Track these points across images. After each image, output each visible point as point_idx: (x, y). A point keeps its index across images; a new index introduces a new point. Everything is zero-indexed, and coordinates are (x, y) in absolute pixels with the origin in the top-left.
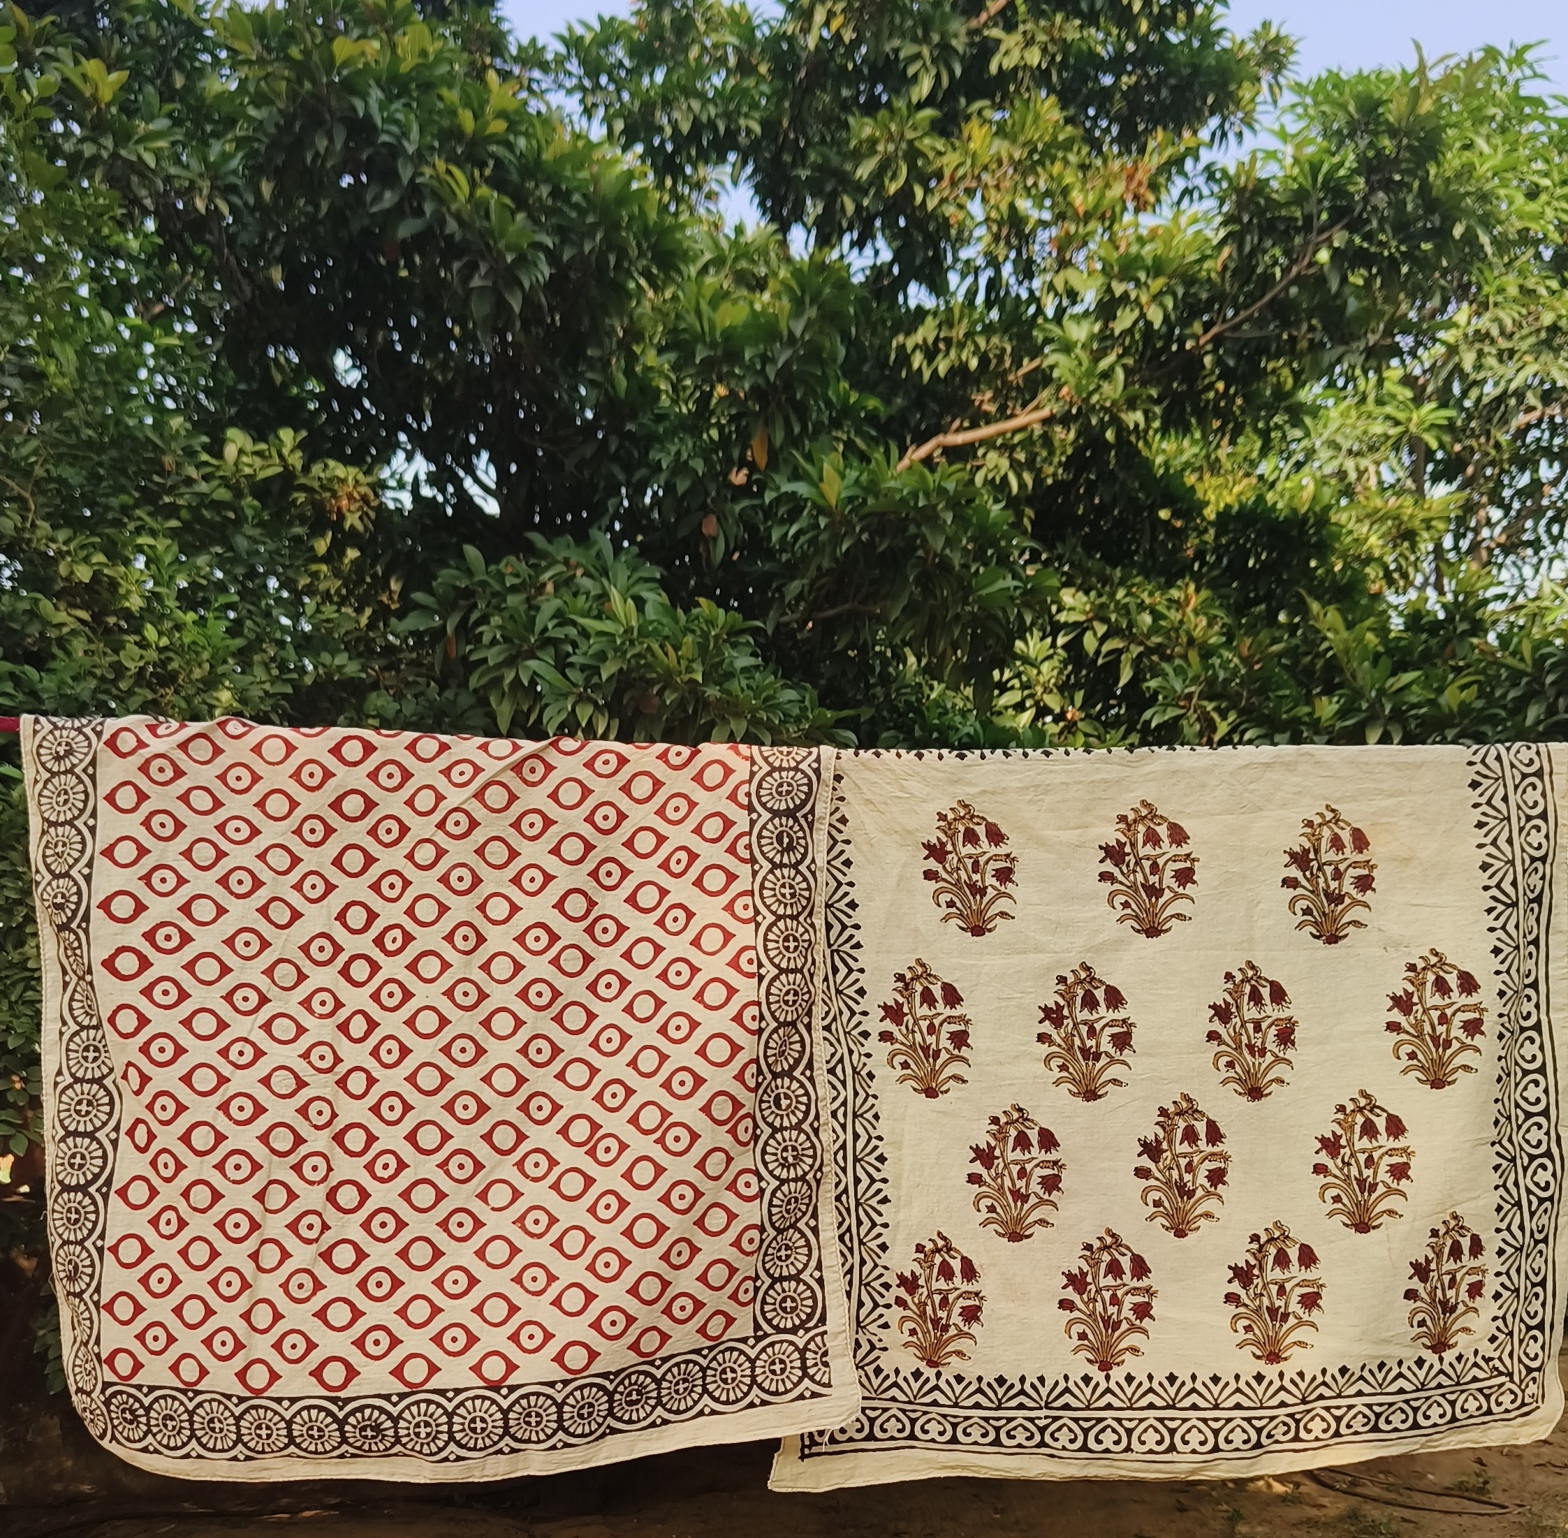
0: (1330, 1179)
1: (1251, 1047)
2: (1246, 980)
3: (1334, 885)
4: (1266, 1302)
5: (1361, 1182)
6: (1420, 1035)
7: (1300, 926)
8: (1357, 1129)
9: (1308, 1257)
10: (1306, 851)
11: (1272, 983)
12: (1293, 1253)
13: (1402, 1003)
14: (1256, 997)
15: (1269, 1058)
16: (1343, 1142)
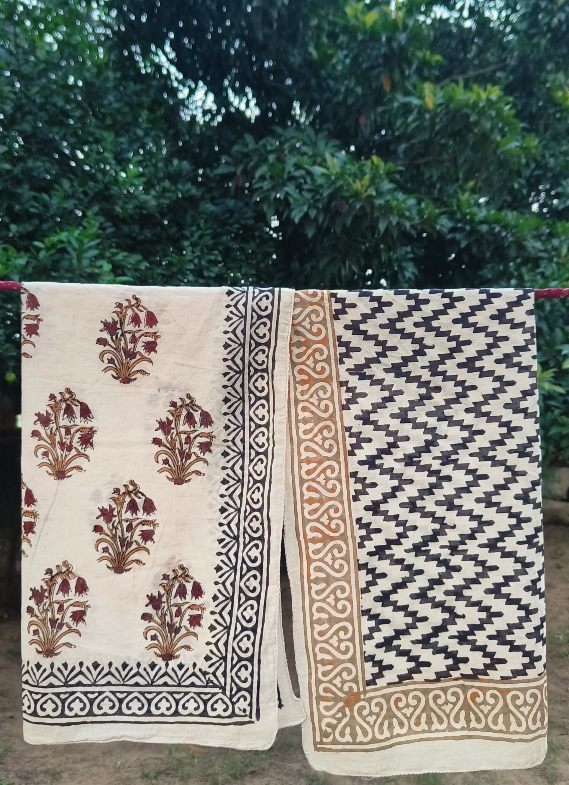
0: (103, 536)
1: (62, 444)
2: (64, 400)
3: (130, 346)
4: (50, 615)
5: (123, 540)
6: (173, 449)
7: (106, 370)
8: (125, 505)
9: (82, 587)
10: (115, 323)
11: (82, 404)
12: (73, 583)
13: (165, 426)
14: (69, 412)
15: (74, 452)
16: (115, 513)
